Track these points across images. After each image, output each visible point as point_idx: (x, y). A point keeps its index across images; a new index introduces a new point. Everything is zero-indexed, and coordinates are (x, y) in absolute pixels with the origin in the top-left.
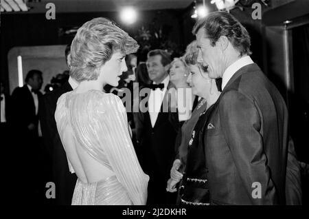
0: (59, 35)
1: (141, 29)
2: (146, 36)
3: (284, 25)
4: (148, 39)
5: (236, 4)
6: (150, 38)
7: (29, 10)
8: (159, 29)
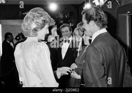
0: (20, 15)
1: (59, 13)
2: (61, 16)
3: (127, 13)
4: (62, 18)
5: (105, 3)
6: (63, 17)
7: (6, 3)
8: (68, 14)
